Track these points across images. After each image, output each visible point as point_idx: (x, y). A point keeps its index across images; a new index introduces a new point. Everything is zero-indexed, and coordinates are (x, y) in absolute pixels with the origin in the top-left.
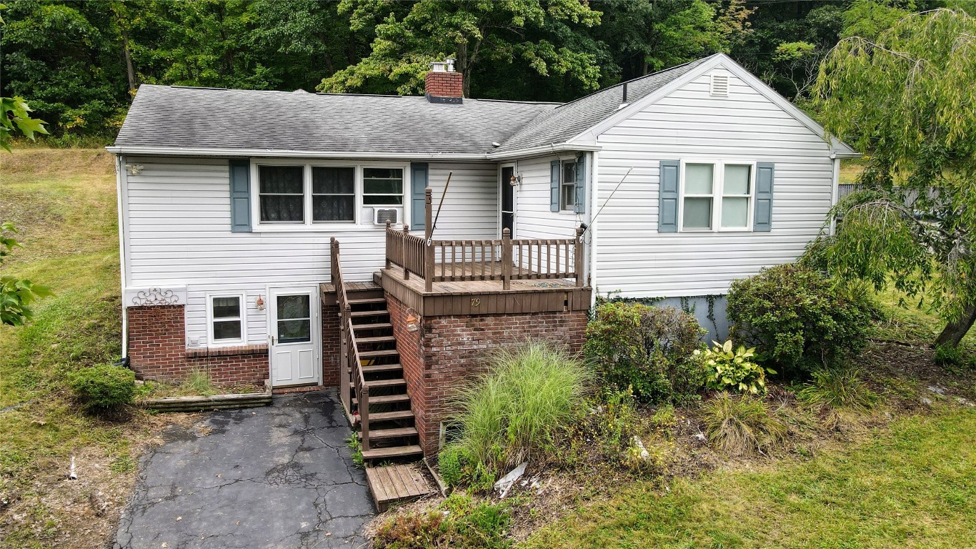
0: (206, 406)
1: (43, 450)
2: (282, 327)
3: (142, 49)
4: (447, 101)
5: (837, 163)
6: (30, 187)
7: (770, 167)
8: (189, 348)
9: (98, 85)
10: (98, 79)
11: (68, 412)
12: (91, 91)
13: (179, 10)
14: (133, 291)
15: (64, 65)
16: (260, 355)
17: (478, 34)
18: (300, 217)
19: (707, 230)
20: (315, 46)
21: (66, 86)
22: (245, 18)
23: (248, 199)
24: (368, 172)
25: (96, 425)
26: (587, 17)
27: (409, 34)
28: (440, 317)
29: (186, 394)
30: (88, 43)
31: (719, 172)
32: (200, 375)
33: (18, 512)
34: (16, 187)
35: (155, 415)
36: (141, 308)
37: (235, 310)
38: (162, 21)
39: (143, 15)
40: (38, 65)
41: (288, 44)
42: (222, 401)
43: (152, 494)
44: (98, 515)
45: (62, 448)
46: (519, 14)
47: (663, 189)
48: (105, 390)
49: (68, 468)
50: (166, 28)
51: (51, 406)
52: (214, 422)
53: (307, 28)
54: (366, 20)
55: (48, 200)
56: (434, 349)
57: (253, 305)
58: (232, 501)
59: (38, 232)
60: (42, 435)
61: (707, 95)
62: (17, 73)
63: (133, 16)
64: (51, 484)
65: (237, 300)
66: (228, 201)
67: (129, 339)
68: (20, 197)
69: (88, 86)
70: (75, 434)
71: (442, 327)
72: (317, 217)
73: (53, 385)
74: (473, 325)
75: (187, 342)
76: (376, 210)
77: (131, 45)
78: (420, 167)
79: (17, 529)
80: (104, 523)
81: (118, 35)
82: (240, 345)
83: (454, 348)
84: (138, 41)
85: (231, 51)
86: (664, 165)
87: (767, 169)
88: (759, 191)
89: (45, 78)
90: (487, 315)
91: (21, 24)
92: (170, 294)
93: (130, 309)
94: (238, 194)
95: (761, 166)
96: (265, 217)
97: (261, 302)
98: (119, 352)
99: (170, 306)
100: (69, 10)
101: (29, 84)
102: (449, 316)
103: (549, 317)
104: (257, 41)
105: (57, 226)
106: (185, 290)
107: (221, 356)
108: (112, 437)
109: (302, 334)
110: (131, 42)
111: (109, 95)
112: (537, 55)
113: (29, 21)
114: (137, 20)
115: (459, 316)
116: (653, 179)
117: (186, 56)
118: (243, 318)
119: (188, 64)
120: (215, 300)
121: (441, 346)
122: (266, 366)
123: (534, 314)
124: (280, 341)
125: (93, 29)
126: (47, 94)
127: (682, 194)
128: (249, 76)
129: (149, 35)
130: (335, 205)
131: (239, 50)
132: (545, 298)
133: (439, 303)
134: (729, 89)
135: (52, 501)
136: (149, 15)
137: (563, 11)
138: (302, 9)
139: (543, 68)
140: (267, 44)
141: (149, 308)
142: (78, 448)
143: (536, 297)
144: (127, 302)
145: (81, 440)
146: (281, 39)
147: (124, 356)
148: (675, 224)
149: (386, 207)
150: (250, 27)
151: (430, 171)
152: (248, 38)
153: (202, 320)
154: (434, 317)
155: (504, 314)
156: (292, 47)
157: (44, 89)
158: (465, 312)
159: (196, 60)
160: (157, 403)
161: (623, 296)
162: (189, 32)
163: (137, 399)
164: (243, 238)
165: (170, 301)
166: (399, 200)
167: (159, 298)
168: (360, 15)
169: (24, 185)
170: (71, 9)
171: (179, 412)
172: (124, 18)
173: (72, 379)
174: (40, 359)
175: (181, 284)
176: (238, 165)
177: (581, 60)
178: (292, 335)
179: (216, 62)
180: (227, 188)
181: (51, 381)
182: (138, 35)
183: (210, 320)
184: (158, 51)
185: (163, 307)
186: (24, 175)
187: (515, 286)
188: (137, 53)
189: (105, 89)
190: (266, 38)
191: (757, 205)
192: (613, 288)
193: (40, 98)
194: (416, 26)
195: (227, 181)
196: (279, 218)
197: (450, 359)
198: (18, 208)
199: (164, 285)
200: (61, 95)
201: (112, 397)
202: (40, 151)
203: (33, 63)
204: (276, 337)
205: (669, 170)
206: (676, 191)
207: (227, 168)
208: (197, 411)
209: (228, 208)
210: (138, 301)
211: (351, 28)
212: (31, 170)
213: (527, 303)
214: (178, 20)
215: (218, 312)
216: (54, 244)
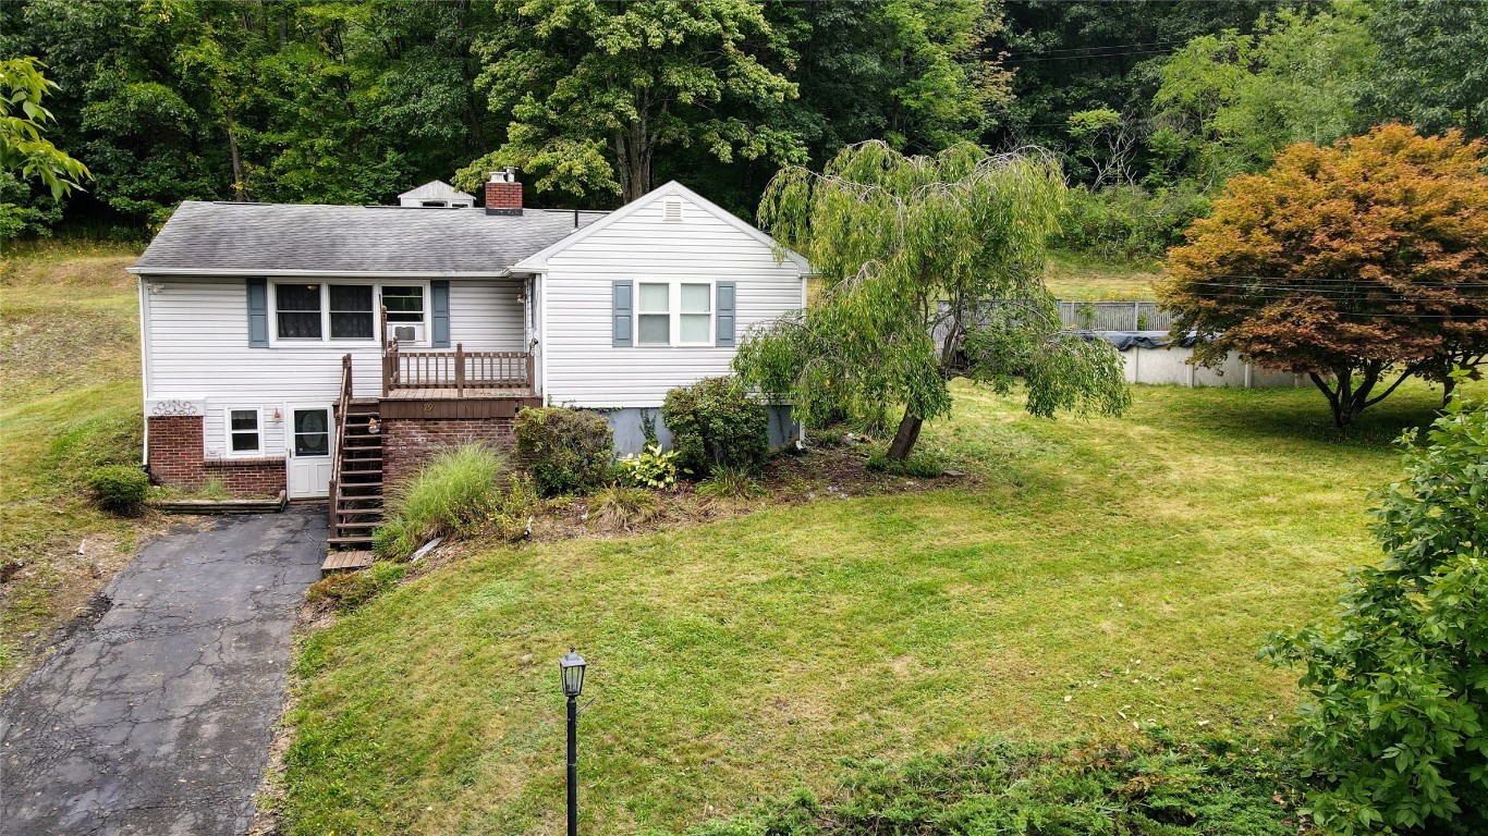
0: (215, 510)
1: (58, 532)
2: (300, 441)
3: (248, 132)
4: (506, 213)
5: (805, 280)
6: (103, 302)
7: (731, 286)
8: (207, 457)
9: (196, 178)
10: (197, 169)
11: (85, 506)
12: (186, 185)
13: (291, 85)
14: (153, 402)
15: (155, 154)
16: (278, 466)
17: (633, 115)
18: (318, 335)
19: (665, 345)
20: (456, 129)
21: (157, 180)
22: (373, 94)
23: (266, 316)
24: (386, 290)
25: (110, 518)
26: (778, 90)
27: (552, 115)
28: (396, 420)
29: (200, 498)
30: (184, 128)
31: (675, 290)
32: (215, 481)
33: (29, 571)
34: (86, 303)
35: (168, 515)
36: (161, 418)
37: (253, 423)
38: (272, 98)
39: (250, 91)
40: (124, 155)
41: (421, 125)
42: (233, 505)
43: (143, 566)
44: (94, 577)
45: (75, 532)
46: (686, 89)
47: (616, 307)
48: (117, 487)
49: (78, 546)
50: (275, 107)
51: (71, 500)
52: (219, 523)
53: (443, 107)
54: (505, 99)
55: (120, 318)
56: (391, 448)
57: (270, 419)
58: (208, 572)
59: (104, 353)
60: (59, 521)
61: (660, 220)
62: (99, 165)
63: (239, 92)
64: (61, 556)
65: (254, 413)
66: (246, 318)
67: (150, 448)
68: (88, 315)
69: (184, 178)
70: (89, 522)
71: (398, 428)
72: (335, 334)
73: (76, 484)
74: (426, 428)
75: (205, 452)
76: (394, 327)
77: (235, 129)
78: (441, 286)
79: (27, 581)
80: (98, 582)
81: (219, 116)
82: (258, 456)
83: (409, 447)
84: (244, 122)
85: (357, 134)
86: (616, 285)
87: (727, 290)
88: (719, 309)
89: (133, 171)
90: (440, 419)
91: (104, 105)
92: (188, 406)
93: (151, 419)
94: (256, 311)
95: (720, 285)
96: (283, 333)
97: (277, 416)
98: (141, 460)
99: (188, 417)
100: (159, 88)
101: (113, 177)
102: (404, 419)
103: (501, 423)
104: (386, 121)
105: (126, 347)
106: (204, 402)
107: (238, 465)
108: (121, 528)
109: (320, 448)
110: (235, 124)
111: (209, 189)
112: (722, 136)
113: (113, 103)
114: (242, 98)
115: (414, 419)
116: (606, 297)
117: (300, 140)
118: (261, 430)
119: (304, 150)
120: (233, 412)
121: (397, 445)
122: (284, 476)
123: (486, 419)
124: (298, 454)
125: (188, 111)
126: (133, 190)
127: (637, 312)
128: (378, 163)
129: (258, 116)
130: (355, 322)
131: (367, 132)
132: (496, 405)
133: (394, 407)
134: (683, 214)
135: (61, 566)
136: (257, 90)
137: (745, 83)
138: (440, 82)
139: (725, 153)
140: (398, 125)
141: (169, 418)
142: (90, 533)
143: (487, 404)
144: (148, 412)
145: (93, 528)
146: (414, 119)
147: (145, 462)
148: (630, 339)
149: (404, 325)
150: (378, 105)
151: (451, 289)
152: (377, 117)
153: (221, 432)
154: (390, 420)
155: (456, 419)
156: (426, 129)
157: (131, 183)
158: (419, 416)
159: (312, 147)
160: (170, 505)
161: (578, 405)
162: (303, 111)
163: (151, 501)
164: (259, 353)
165: (188, 412)
166: (418, 318)
167: (178, 409)
168: (499, 93)
169: (96, 301)
170: (163, 88)
171: (191, 514)
172: (228, 96)
173: (91, 477)
174: (68, 464)
175: (200, 396)
176: (255, 284)
177: (784, 141)
178: (312, 449)
179: (336, 148)
180: (245, 305)
181: (74, 482)
182: (243, 116)
183: (229, 432)
184: (268, 134)
185: (181, 418)
186: (99, 288)
187: (467, 393)
188: (242, 137)
189: (204, 181)
190: (394, 116)
191: (718, 321)
192: (567, 398)
193: (126, 195)
194: (563, 106)
195: (245, 299)
196: (298, 335)
197: (405, 457)
198: (85, 328)
199: (182, 397)
200: (149, 191)
201: (123, 494)
202: (120, 259)
203: (119, 152)
204: (294, 450)
205: (622, 290)
206: (630, 308)
207: (245, 287)
208: (208, 514)
209: (246, 324)
210: (157, 411)
211: (489, 108)
212: (107, 282)
213: (478, 410)
214: (291, 96)
215: (236, 424)
216: (119, 366)
